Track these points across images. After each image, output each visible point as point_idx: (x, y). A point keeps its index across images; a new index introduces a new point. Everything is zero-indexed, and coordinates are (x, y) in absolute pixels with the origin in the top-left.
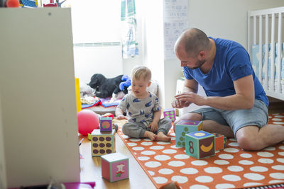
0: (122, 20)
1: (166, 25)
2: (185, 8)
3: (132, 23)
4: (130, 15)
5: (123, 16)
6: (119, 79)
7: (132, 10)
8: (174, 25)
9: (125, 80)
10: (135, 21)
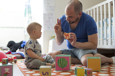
0: (25, 17)
1: (44, 14)
2: (53, 7)
3: (30, 18)
4: (29, 14)
5: (25, 15)
6: (22, 42)
7: (30, 12)
8: (48, 15)
9: (24, 43)
10: (31, 17)
